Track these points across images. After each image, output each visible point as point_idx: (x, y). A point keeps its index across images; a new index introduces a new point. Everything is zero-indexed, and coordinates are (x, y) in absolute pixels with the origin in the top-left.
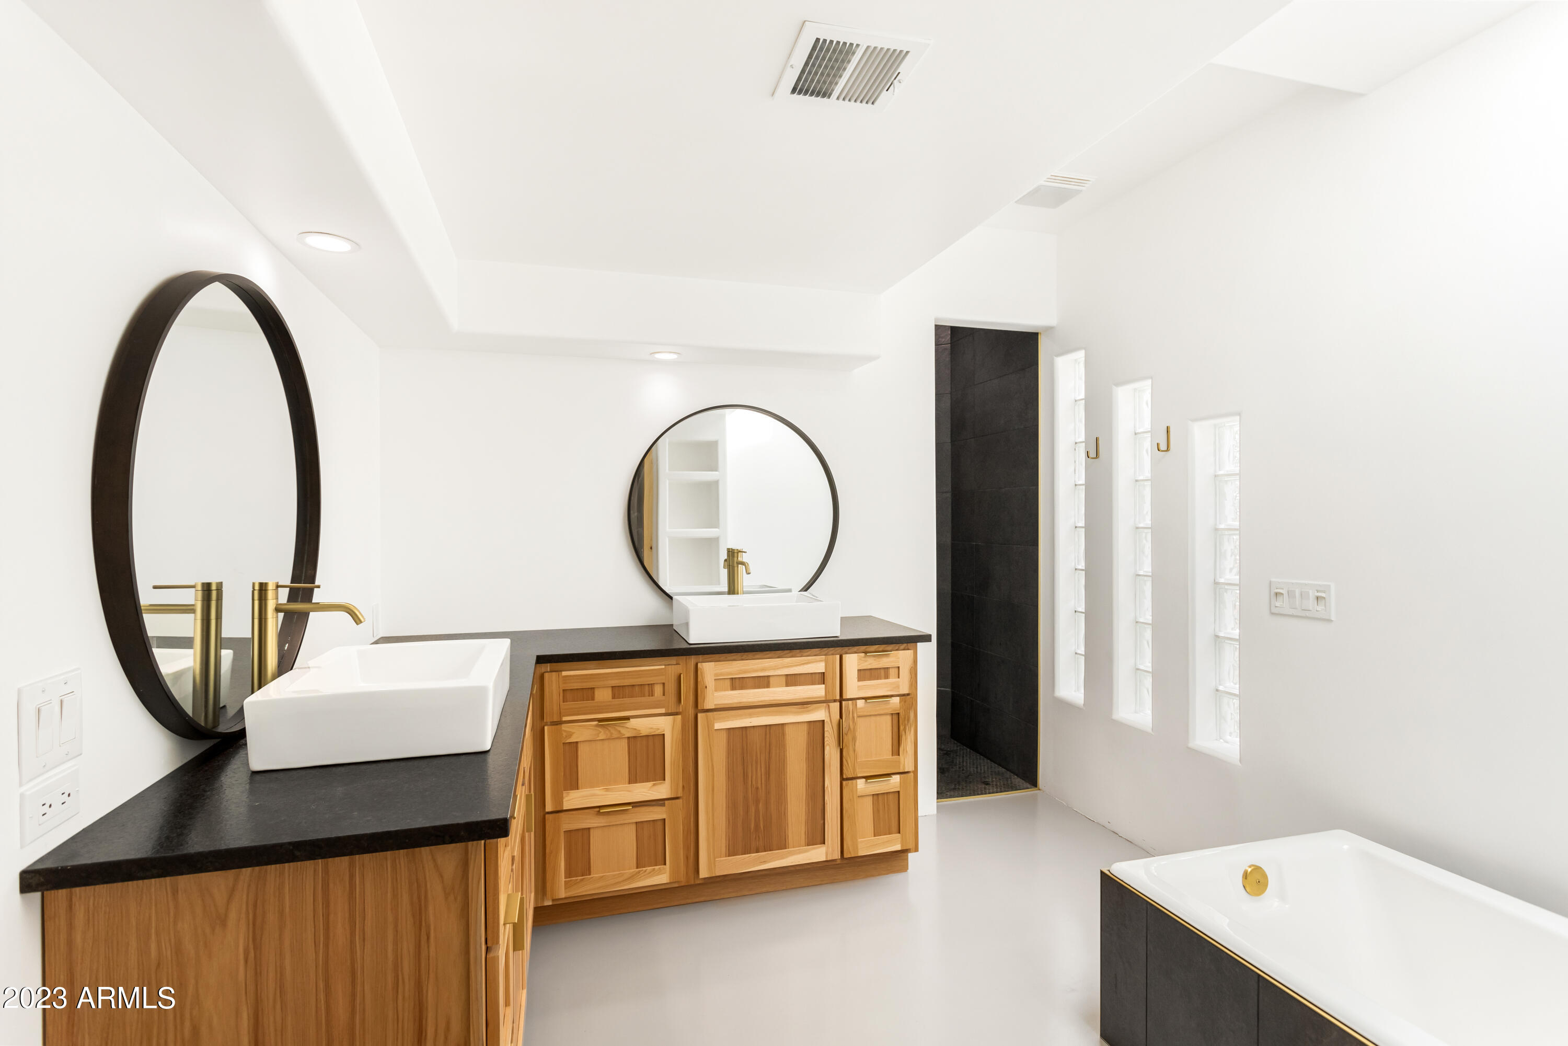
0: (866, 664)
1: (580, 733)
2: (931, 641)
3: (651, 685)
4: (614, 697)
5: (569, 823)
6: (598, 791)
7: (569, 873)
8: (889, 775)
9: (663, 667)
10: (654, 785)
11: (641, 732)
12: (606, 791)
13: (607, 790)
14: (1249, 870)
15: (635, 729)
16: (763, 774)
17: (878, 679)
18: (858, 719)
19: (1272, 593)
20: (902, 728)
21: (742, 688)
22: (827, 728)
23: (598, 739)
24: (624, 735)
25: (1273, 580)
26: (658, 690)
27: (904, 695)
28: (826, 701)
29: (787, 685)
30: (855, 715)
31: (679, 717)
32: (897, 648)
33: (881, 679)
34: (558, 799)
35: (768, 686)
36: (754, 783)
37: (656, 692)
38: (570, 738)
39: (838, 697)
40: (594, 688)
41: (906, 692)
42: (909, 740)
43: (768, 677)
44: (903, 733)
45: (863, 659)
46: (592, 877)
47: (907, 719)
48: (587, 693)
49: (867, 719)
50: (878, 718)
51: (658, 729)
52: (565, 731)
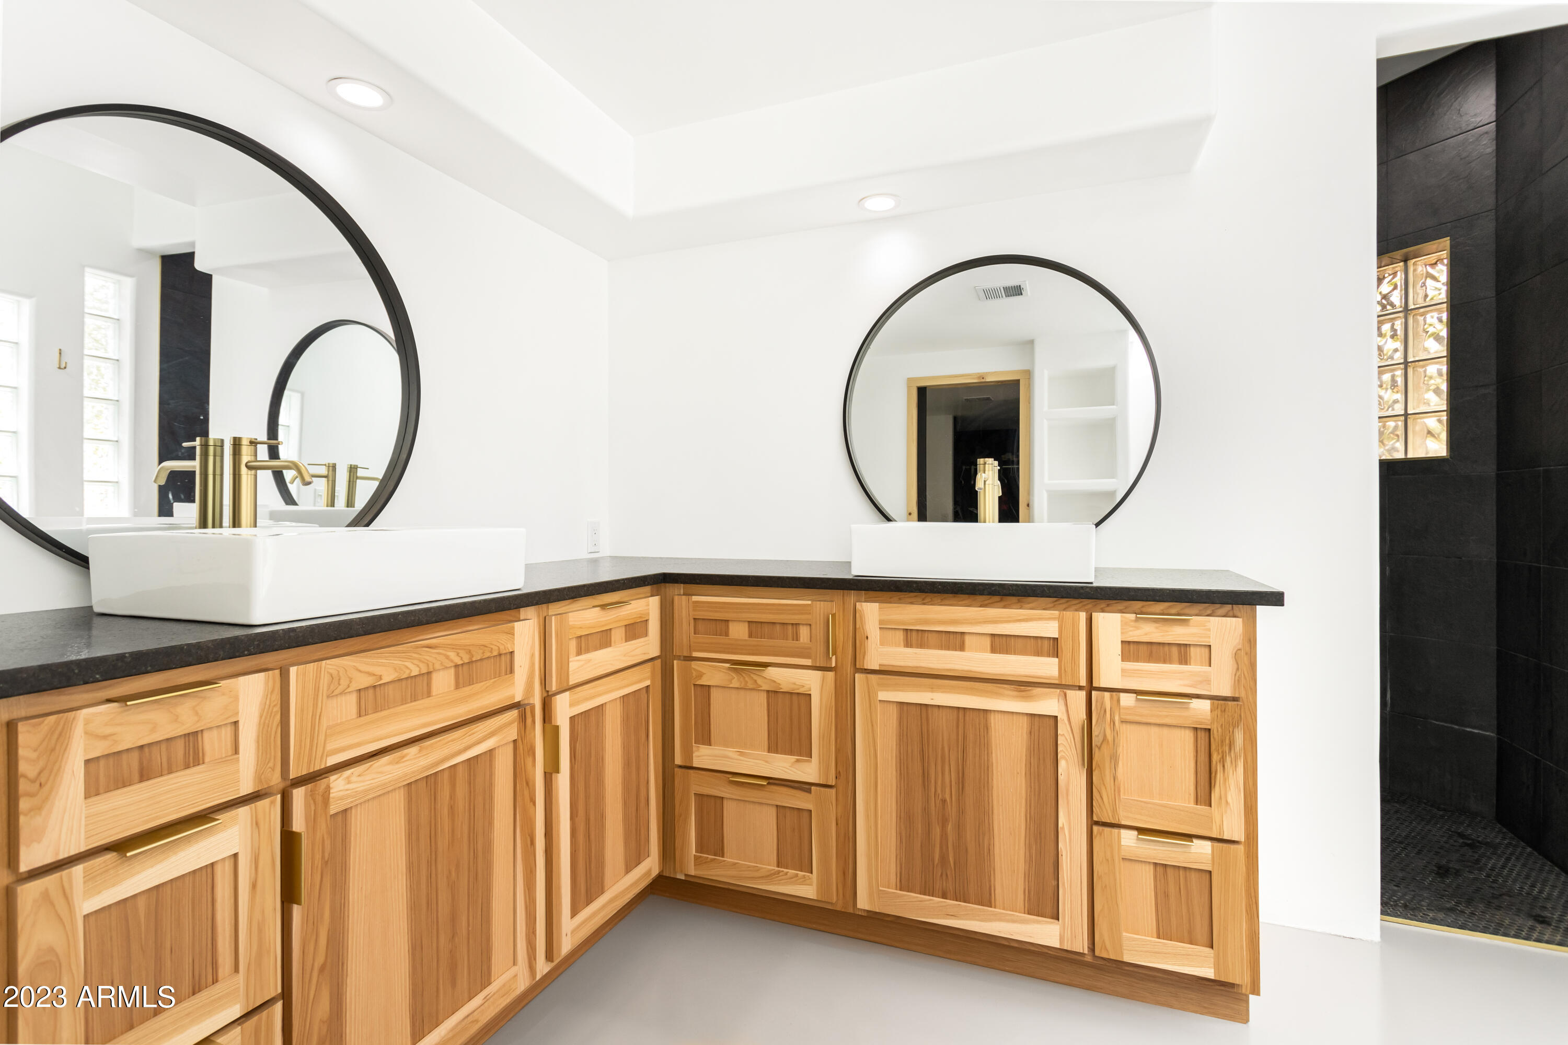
0: (1138, 632)
1: (712, 675)
2: (1282, 605)
3: (796, 625)
4: (750, 636)
5: (699, 785)
6: (731, 752)
7: (701, 848)
8: (1189, 837)
9: (809, 602)
10: (798, 761)
11: (781, 686)
12: (739, 755)
13: (741, 754)
15: (775, 682)
16: (953, 783)
17: (1165, 662)
18: (1124, 726)
20: (1215, 757)
21: (921, 646)
22: (1063, 729)
23: (731, 686)
24: (761, 687)
26: (804, 632)
27: (1225, 699)
28: (1061, 686)
29: (994, 650)
30: (1117, 718)
31: (831, 675)
32: (1209, 612)
33: (1170, 663)
34: (688, 753)
35: (962, 648)
36: (939, 791)
37: (801, 636)
38: (700, 679)
39: (1083, 682)
40: (728, 620)
41: (1226, 692)
42: (1232, 781)
43: (963, 633)
44: (1219, 768)
45: (1132, 624)
46: (725, 861)
47: (1227, 742)
48: (721, 626)
49: (1143, 729)
50: (1165, 731)
51: (803, 686)
52: (695, 669)
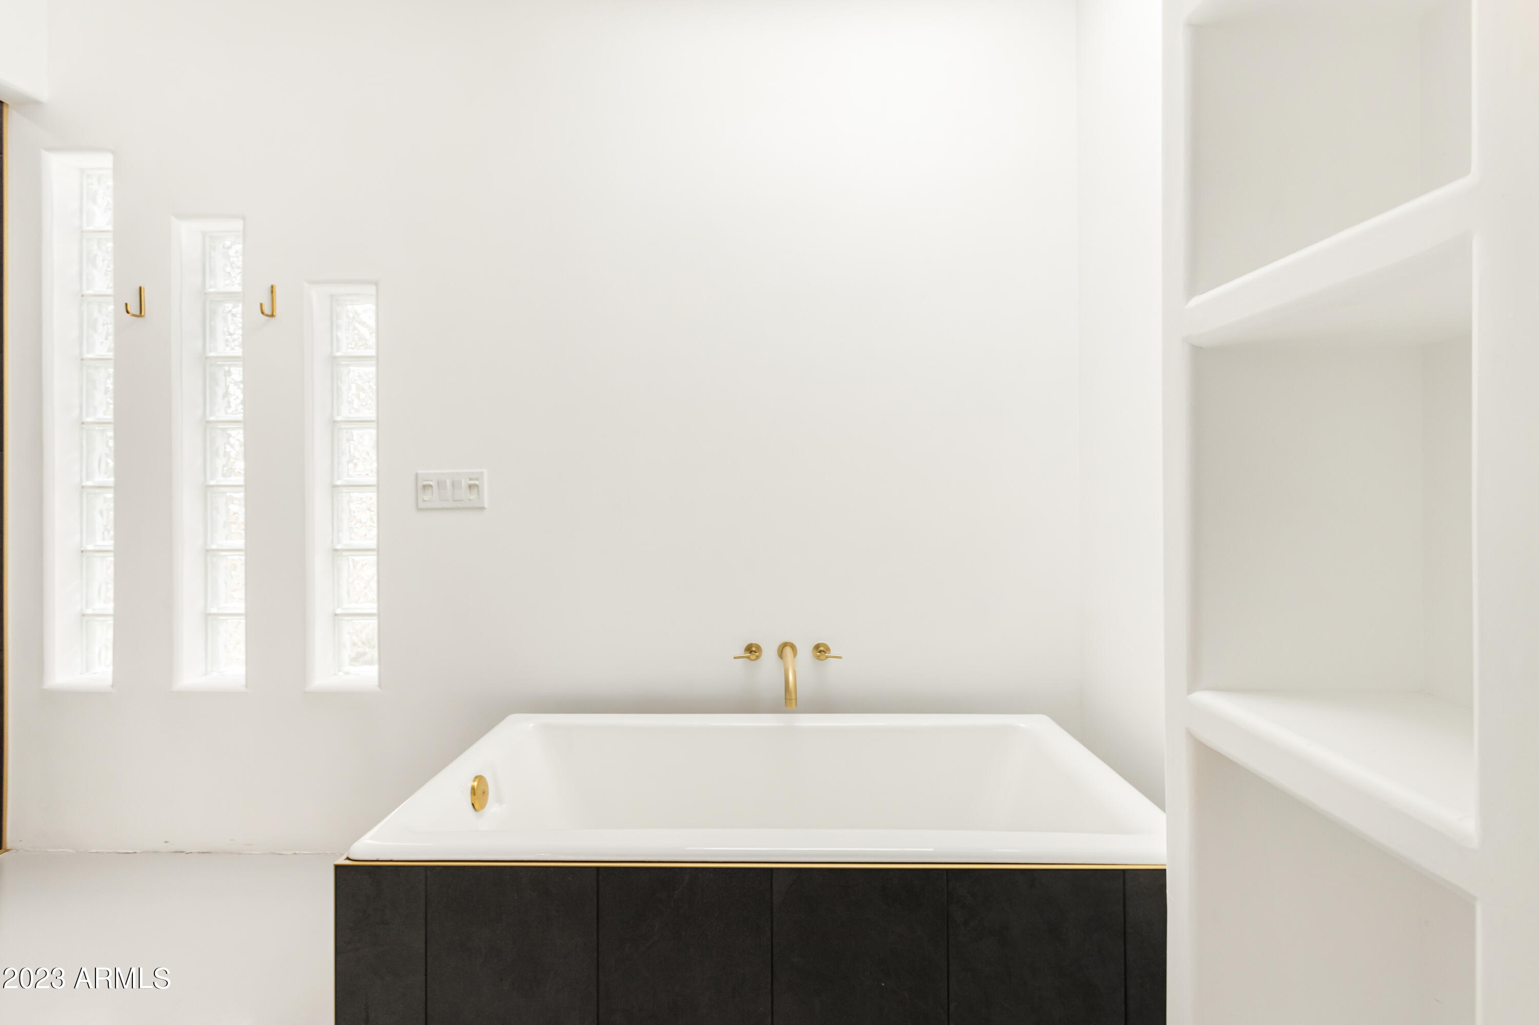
14: (476, 784)
19: (420, 485)
25: (419, 472)
